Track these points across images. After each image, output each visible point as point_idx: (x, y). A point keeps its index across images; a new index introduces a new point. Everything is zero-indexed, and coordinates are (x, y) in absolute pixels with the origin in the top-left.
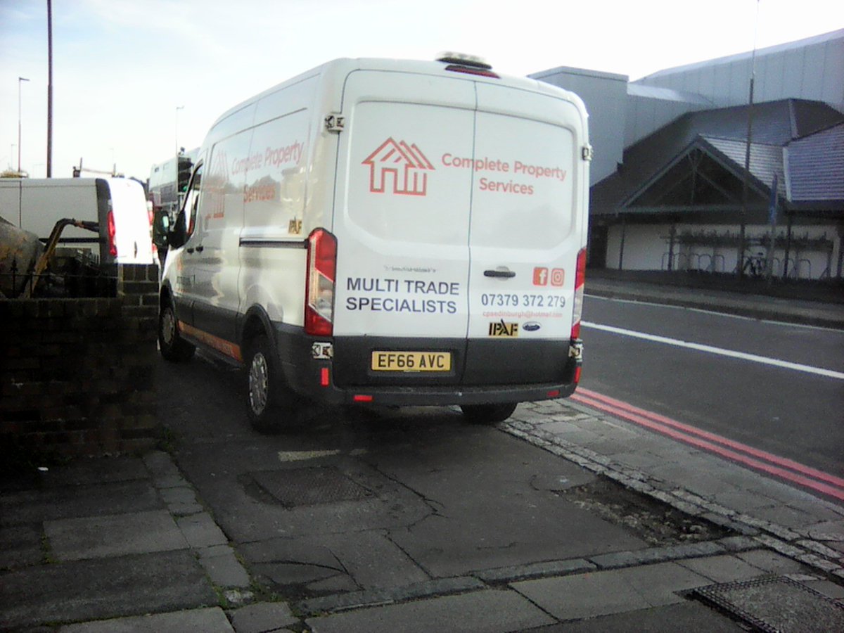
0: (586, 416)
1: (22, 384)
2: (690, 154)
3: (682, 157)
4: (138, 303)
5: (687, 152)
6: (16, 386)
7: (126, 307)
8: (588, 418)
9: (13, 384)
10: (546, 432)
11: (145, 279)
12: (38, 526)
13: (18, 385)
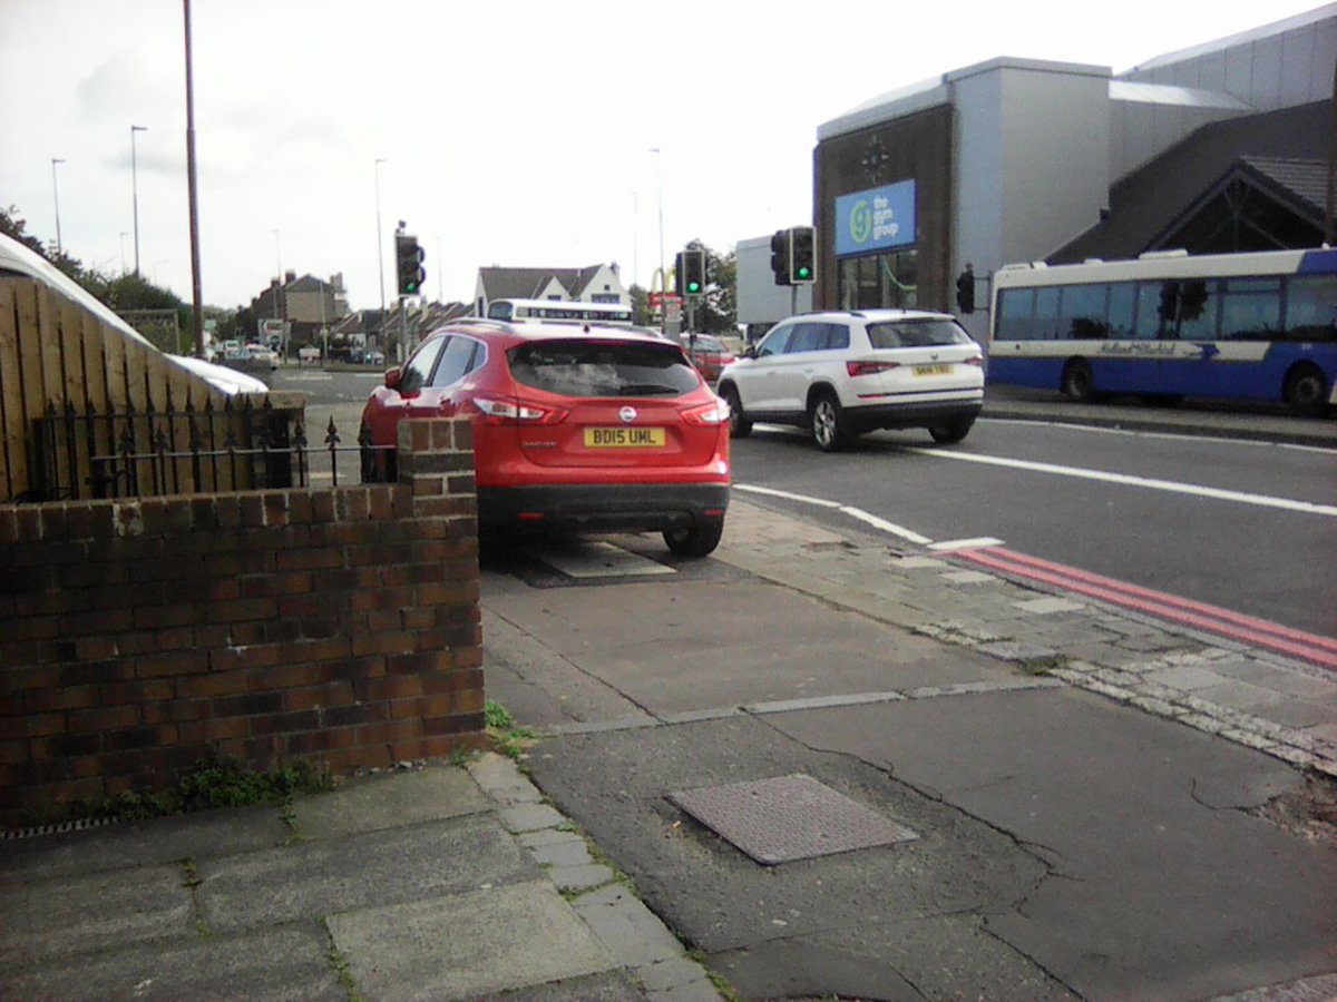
0: (1223, 653)
1: (245, 648)
2: (1228, 189)
3: (1213, 194)
4: (440, 491)
5: (1223, 187)
6: (235, 651)
7: (420, 498)
8: (1226, 656)
9: (231, 648)
10: (1166, 687)
11: (450, 447)
12: (318, 927)
13: (238, 649)
